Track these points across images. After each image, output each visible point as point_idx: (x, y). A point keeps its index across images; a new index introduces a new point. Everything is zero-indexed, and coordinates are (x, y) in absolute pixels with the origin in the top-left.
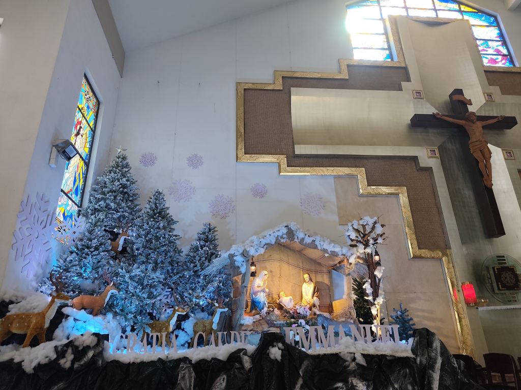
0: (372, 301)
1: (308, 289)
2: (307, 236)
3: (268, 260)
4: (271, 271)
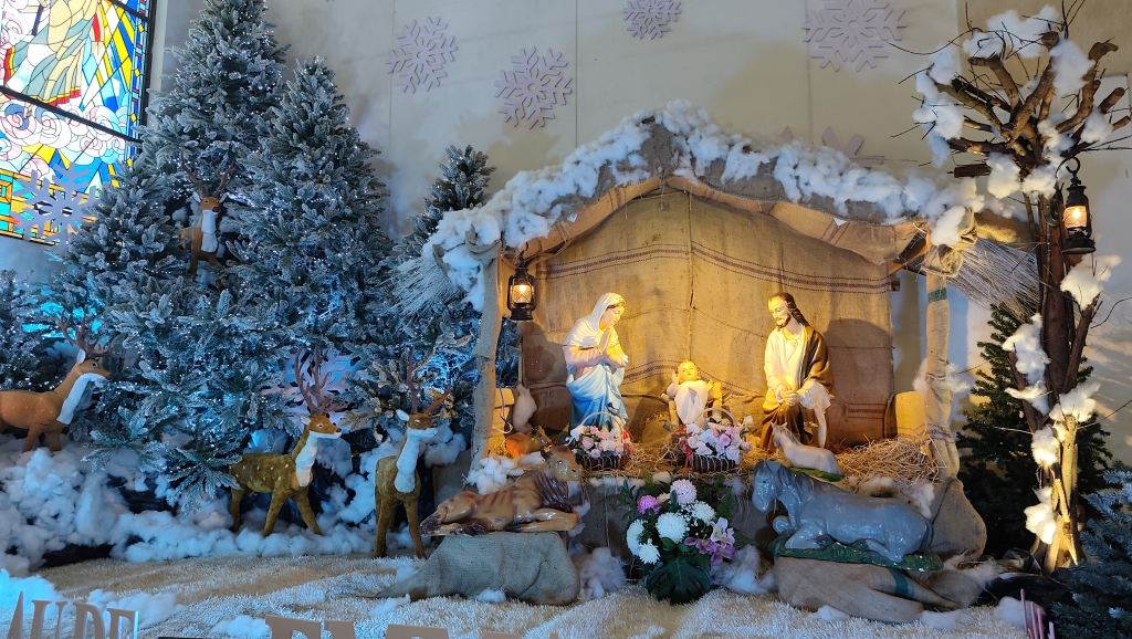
0: (1041, 406)
1: (785, 350)
2: (738, 147)
3: (646, 253)
4: (658, 292)
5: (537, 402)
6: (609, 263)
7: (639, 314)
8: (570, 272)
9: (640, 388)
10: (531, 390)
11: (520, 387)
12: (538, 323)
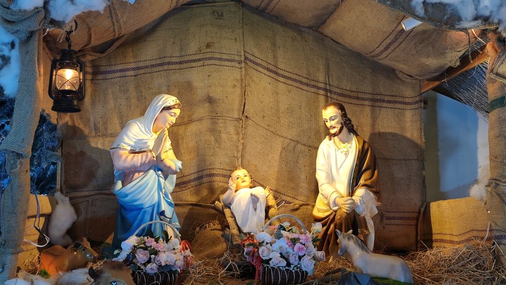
3: (199, 60)
4: (210, 100)
5: (77, 211)
6: (160, 68)
7: (191, 121)
8: (119, 74)
9: (189, 197)
10: (71, 199)
11: (58, 195)
12: (81, 126)
